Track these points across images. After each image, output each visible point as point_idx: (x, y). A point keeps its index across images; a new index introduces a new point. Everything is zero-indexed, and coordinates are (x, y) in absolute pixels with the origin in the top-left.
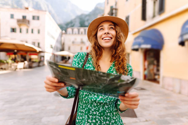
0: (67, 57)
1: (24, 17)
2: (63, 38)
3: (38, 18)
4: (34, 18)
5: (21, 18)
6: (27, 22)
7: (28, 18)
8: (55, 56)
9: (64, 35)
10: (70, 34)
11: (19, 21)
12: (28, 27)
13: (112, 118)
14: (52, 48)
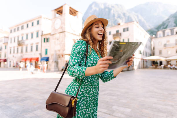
0: (158, 62)
1: (117, 32)
2: (152, 43)
3: (128, 29)
4: (124, 30)
5: (115, 32)
6: (119, 34)
7: (120, 32)
8: (144, 61)
9: (153, 40)
10: (160, 37)
11: (114, 35)
12: (120, 38)
13: (92, 89)
14: (141, 53)
